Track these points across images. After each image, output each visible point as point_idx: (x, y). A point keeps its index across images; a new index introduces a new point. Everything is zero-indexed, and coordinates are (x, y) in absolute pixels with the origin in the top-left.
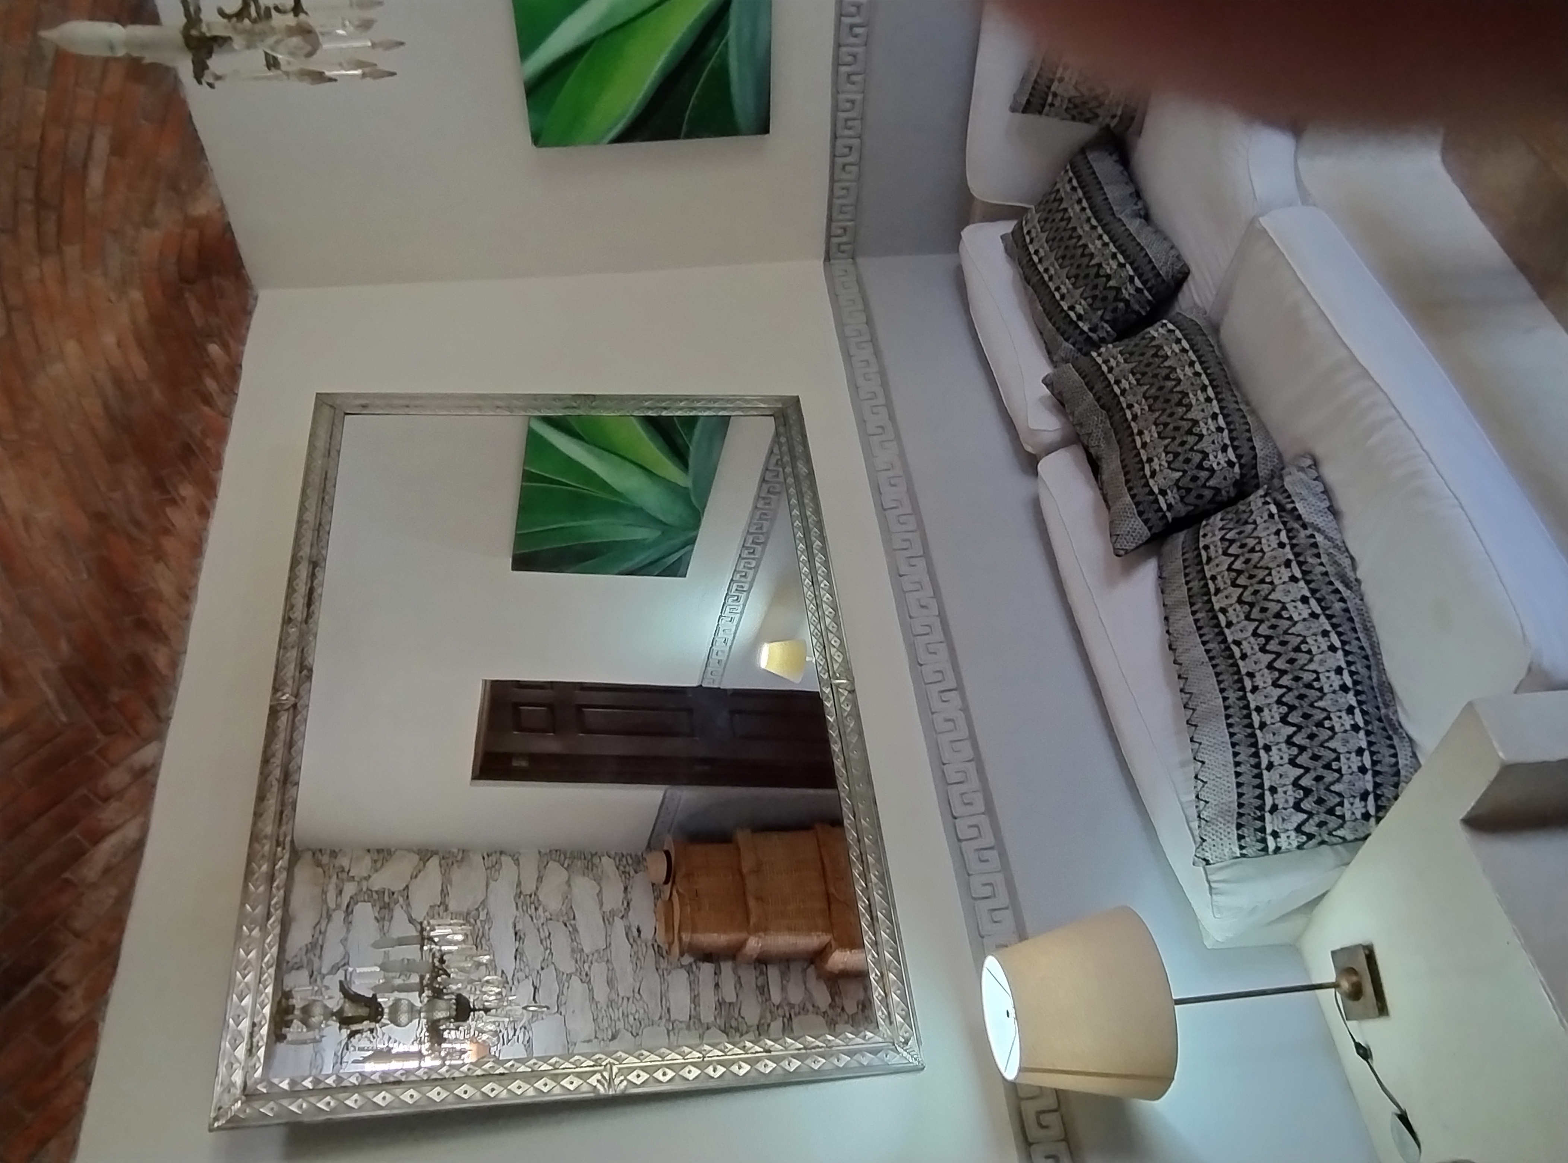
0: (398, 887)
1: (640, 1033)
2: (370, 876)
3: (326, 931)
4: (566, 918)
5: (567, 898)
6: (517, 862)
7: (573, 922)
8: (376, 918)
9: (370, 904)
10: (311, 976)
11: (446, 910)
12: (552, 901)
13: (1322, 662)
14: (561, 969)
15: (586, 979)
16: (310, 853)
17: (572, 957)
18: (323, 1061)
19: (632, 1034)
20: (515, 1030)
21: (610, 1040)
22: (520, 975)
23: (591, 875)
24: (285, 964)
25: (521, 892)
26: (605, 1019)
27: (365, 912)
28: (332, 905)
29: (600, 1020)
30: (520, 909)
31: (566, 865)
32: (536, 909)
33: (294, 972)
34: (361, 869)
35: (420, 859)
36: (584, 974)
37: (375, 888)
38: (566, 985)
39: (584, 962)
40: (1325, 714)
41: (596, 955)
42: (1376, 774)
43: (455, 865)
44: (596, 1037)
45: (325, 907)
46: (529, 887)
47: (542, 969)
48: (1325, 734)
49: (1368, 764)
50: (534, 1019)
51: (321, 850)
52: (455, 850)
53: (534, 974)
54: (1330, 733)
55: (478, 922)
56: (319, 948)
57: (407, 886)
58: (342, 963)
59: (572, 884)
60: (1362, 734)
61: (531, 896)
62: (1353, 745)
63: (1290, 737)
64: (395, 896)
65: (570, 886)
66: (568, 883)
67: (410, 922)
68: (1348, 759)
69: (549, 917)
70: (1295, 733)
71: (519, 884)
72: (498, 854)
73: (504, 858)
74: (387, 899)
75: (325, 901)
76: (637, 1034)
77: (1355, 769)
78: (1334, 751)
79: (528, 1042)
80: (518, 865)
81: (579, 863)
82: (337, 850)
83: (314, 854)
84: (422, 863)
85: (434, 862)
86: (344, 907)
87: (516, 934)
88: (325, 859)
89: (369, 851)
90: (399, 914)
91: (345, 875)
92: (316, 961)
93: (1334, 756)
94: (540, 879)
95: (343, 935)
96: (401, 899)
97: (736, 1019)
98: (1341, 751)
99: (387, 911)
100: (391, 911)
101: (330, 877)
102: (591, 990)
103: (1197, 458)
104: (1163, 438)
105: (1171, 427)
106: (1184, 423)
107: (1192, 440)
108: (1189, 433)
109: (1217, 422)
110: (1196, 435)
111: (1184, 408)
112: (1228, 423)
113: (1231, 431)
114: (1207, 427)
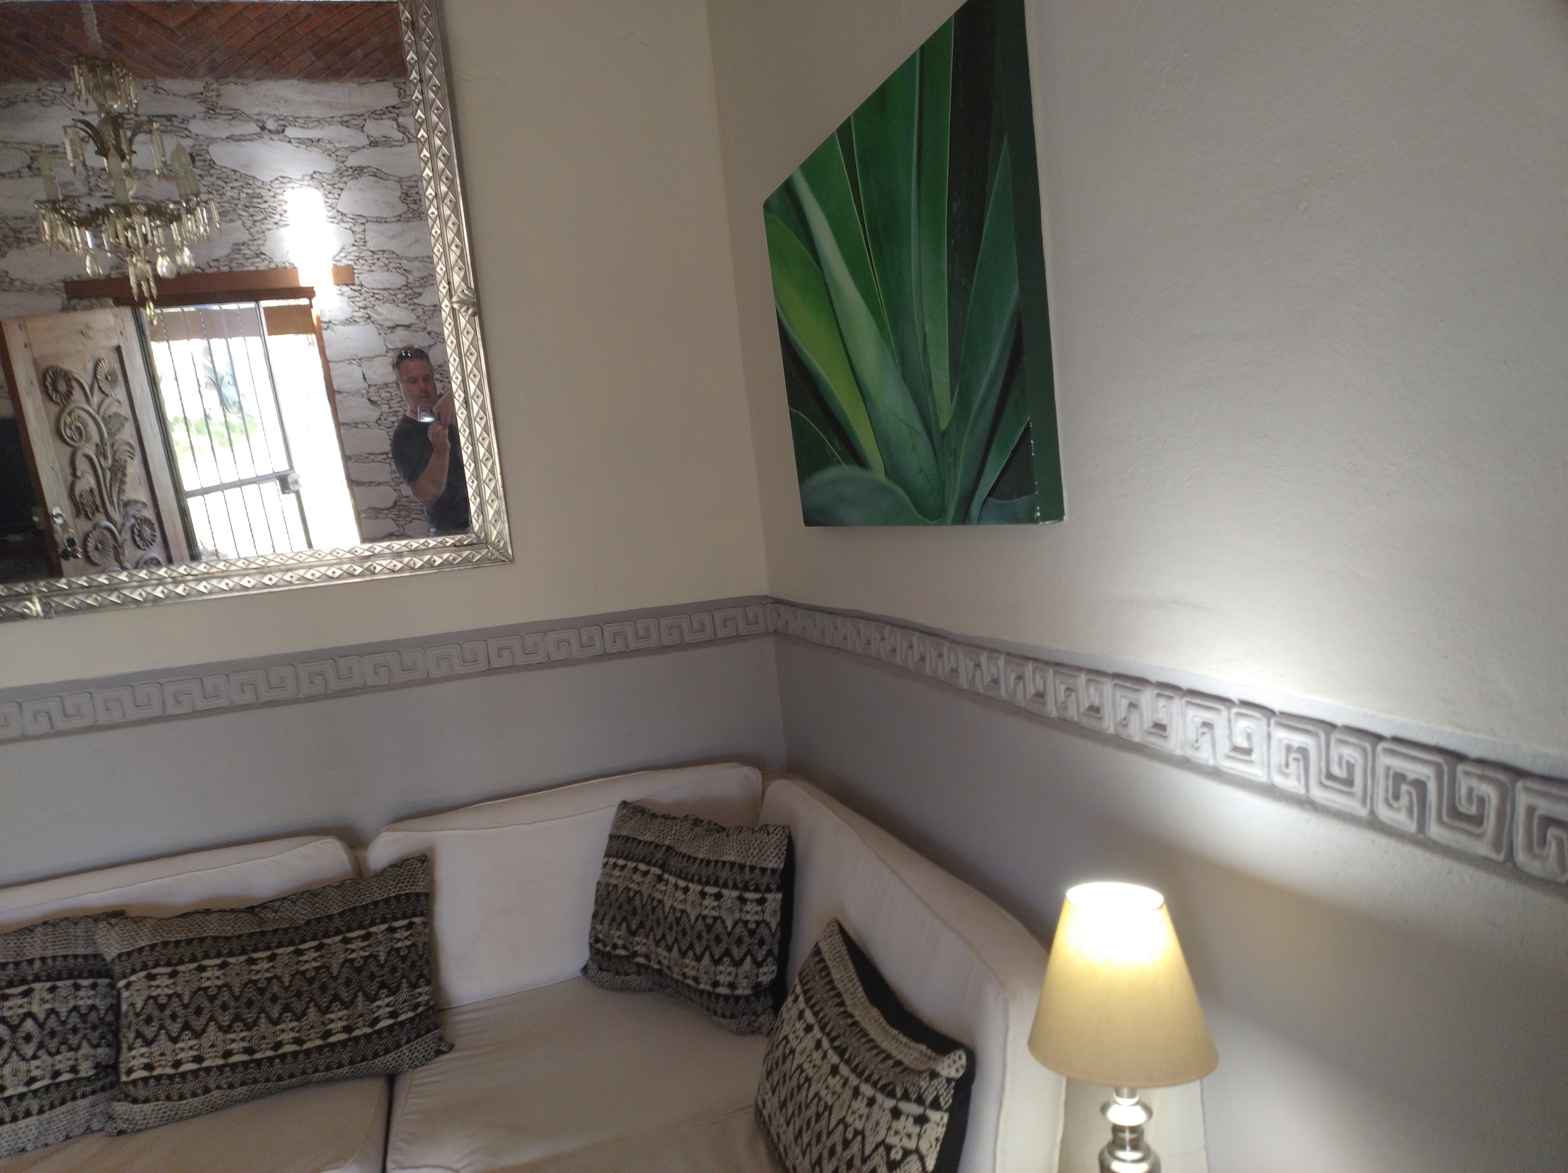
1: (381, 427)
10: (394, 107)
18: (312, 128)
19: (378, 420)
20: (366, 308)
21: (369, 399)
22: (420, 311)
24: (403, 81)
26: (388, 395)
29: (387, 389)
39: (441, 374)
44: (369, 386)
47: (429, 333)
50: (379, 327)
53: (422, 325)
58: (410, 137)
76: (379, 425)
79: (355, 321)
97: (408, 516)
103: (149, 1032)
104: (195, 993)
105: (206, 1004)
106: (203, 1020)
107: (175, 1028)
108: (186, 1026)
109: (188, 1062)
110: (180, 1034)
111: (227, 1023)
112: (183, 1075)
113: (171, 1077)
114: (186, 1048)
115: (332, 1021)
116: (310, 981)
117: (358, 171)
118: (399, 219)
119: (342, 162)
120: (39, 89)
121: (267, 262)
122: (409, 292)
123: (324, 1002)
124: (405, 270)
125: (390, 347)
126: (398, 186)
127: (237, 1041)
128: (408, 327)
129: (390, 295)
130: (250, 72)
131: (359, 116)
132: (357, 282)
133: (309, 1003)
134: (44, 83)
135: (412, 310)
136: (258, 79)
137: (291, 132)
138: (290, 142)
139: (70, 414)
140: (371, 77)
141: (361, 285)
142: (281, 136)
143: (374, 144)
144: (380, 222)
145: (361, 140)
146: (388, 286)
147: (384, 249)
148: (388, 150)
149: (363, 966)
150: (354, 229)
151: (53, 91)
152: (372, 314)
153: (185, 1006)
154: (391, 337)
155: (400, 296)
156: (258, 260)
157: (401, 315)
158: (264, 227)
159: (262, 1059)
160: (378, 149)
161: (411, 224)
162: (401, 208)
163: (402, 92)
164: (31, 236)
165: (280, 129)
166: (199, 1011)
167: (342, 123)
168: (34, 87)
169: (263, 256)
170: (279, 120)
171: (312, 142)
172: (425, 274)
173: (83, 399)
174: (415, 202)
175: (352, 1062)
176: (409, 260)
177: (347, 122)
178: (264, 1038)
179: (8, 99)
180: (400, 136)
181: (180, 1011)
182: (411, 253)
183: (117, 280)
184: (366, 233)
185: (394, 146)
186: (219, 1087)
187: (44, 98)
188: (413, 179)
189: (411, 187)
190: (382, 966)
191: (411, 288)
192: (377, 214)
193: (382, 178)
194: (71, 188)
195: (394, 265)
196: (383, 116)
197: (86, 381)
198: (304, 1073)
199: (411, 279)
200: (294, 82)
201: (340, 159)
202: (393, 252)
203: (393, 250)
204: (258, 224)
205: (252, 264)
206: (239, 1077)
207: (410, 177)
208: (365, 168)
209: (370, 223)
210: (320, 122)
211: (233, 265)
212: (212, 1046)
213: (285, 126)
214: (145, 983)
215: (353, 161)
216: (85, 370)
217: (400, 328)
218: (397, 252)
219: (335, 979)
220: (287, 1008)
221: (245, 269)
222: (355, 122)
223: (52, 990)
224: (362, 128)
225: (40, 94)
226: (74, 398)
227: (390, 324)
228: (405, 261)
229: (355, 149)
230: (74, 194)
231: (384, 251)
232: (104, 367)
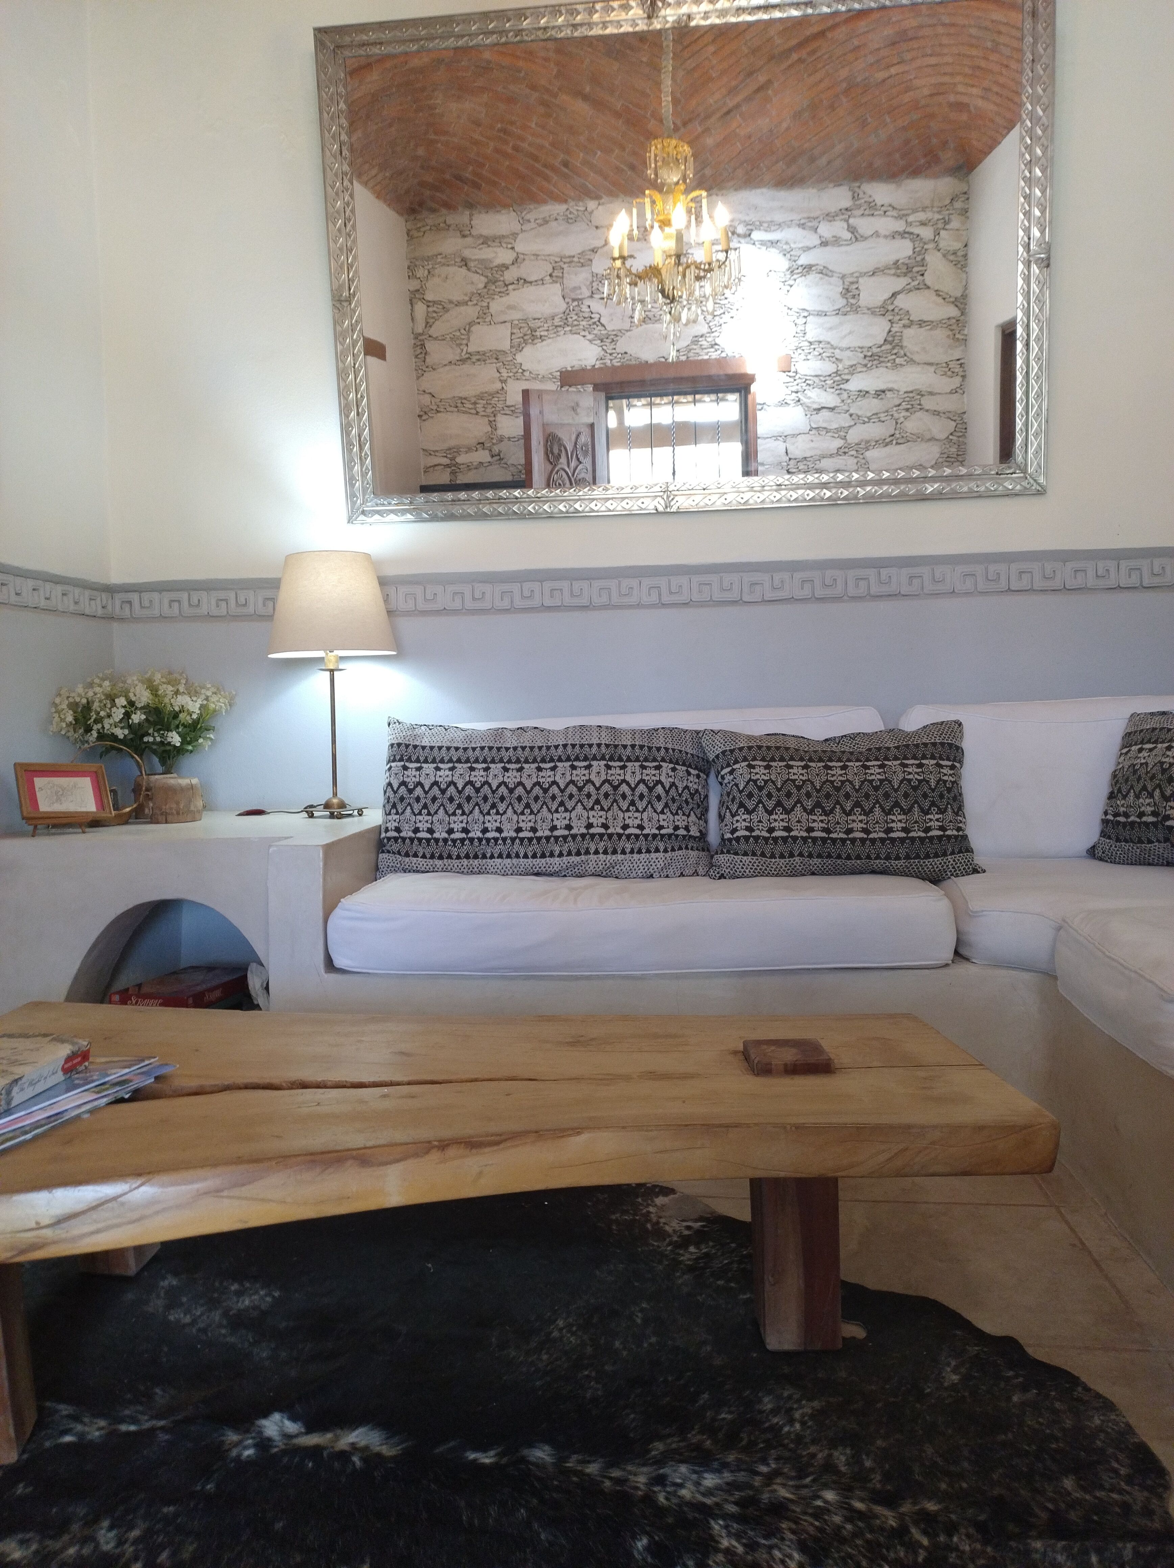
0: (928, 279)
2: (939, 250)
3: (888, 216)
4: (898, 436)
5: (918, 438)
6: (954, 392)
7: (894, 442)
8: (898, 261)
9: (911, 253)
10: (847, 209)
11: (904, 326)
12: (914, 424)
13: (510, 820)
14: (850, 431)
15: (841, 452)
16: (965, 190)
17: (862, 441)
18: (773, 231)
20: (797, 392)
22: (845, 395)
23: (940, 460)
25: (922, 395)
27: (903, 250)
28: (911, 219)
30: (906, 395)
31: (951, 437)
32: (907, 410)
33: (850, 193)
34: (947, 240)
35: (956, 298)
36: (846, 450)
37: (928, 258)
38: (836, 435)
40: (467, 812)
41: (863, 461)
42: (412, 840)
43: (950, 333)
44: (790, 459)
45: (909, 212)
46: (928, 403)
47: (851, 415)
48: (451, 808)
49: (419, 835)
50: (806, 409)
51: (968, 199)
52: (966, 332)
53: (846, 408)
54: (450, 812)
55: (894, 357)
56: (871, 212)
57: (928, 288)
58: (858, 236)
59: (931, 443)
60: (445, 835)
61: (920, 405)
62: (437, 827)
63: (455, 784)
64: (921, 278)
65: (930, 440)
66: (932, 439)
67: (893, 295)
68: (427, 822)
69: (899, 422)
70: (457, 788)
71: (931, 393)
72: (963, 374)
73: (957, 381)
74: (915, 269)
75: (915, 211)
77: (419, 825)
78: (436, 813)
79: (786, 403)
80: (951, 393)
81: (954, 450)
82: (968, 214)
83: (965, 193)
84: (952, 300)
85: (953, 312)
86: (908, 229)
87: (884, 392)
88: (958, 205)
89: (966, 246)
90: (900, 283)
91: (940, 225)
92: (860, 212)
93: (432, 812)
94: (937, 413)
95: (882, 232)
96: (916, 283)
98: (434, 818)
99: (905, 271)
100: (905, 275)
101: (939, 212)
102: (831, 456)
103: (750, 805)
104: (786, 782)
105: (794, 791)
106: (792, 801)
107: (770, 804)
108: (779, 804)
109: (779, 830)
110: (774, 809)
111: (810, 807)
112: (775, 839)
113: (766, 839)
114: (779, 820)
115: (893, 821)
116: (876, 789)
117: (808, 269)
118: (838, 312)
119: (795, 261)
120: (567, 209)
121: (719, 352)
122: (838, 378)
123: (887, 806)
124: (837, 359)
125: (814, 426)
126: (841, 282)
127: (818, 822)
128: (832, 409)
129: (820, 381)
130: (731, 183)
131: (814, 219)
132: (793, 369)
133: (875, 804)
134: (572, 203)
135: (839, 394)
136: (736, 190)
137: (756, 235)
138: (754, 244)
139: (557, 473)
140: (831, 182)
141: (796, 372)
142: (748, 239)
143: (824, 244)
144: (821, 315)
145: (814, 240)
146: (819, 373)
147: (821, 339)
148: (836, 249)
149: (919, 786)
150: (797, 321)
151: (578, 210)
152: (802, 398)
153: (779, 790)
154: (816, 417)
155: (829, 382)
156: (713, 350)
157: (828, 398)
158: (722, 321)
159: (837, 839)
160: (828, 248)
161: (847, 317)
162: (841, 302)
163: (856, 195)
164: (542, 333)
165: (748, 233)
166: (789, 795)
167: (799, 225)
168: (564, 207)
169: (716, 347)
170: (748, 225)
171: (773, 243)
172: (854, 362)
173: (566, 463)
174: (854, 297)
175: (907, 857)
176: (841, 350)
177: (803, 224)
178: (838, 823)
179: (544, 219)
180: (848, 235)
181: (774, 793)
182: (844, 344)
183: (600, 368)
184: (807, 325)
185: (842, 245)
186: (801, 855)
187: (570, 216)
188: (855, 275)
189: (852, 283)
190: (933, 790)
191: (840, 375)
192: (819, 308)
193: (826, 275)
194: (578, 292)
195: (828, 355)
196: (836, 218)
197: (570, 448)
198: (868, 857)
199: (841, 367)
200: (764, 190)
201: (793, 258)
202: (829, 343)
203: (829, 340)
204: (717, 318)
205: (707, 354)
206: (818, 848)
207: (853, 273)
208: (814, 266)
209: (811, 317)
210: (780, 226)
211: (691, 354)
212: (799, 822)
213: (752, 230)
214: (746, 770)
215: (804, 259)
216: (570, 439)
217: (824, 410)
218: (832, 343)
219: (896, 791)
220: (857, 804)
221: (700, 358)
222: (810, 224)
223: (674, 769)
224: (816, 230)
225: (568, 212)
226: (561, 460)
227: (816, 406)
228: (837, 351)
229: (807, 249)
230: (580, 297)
231: (820, 342)
232: (583, 439)
